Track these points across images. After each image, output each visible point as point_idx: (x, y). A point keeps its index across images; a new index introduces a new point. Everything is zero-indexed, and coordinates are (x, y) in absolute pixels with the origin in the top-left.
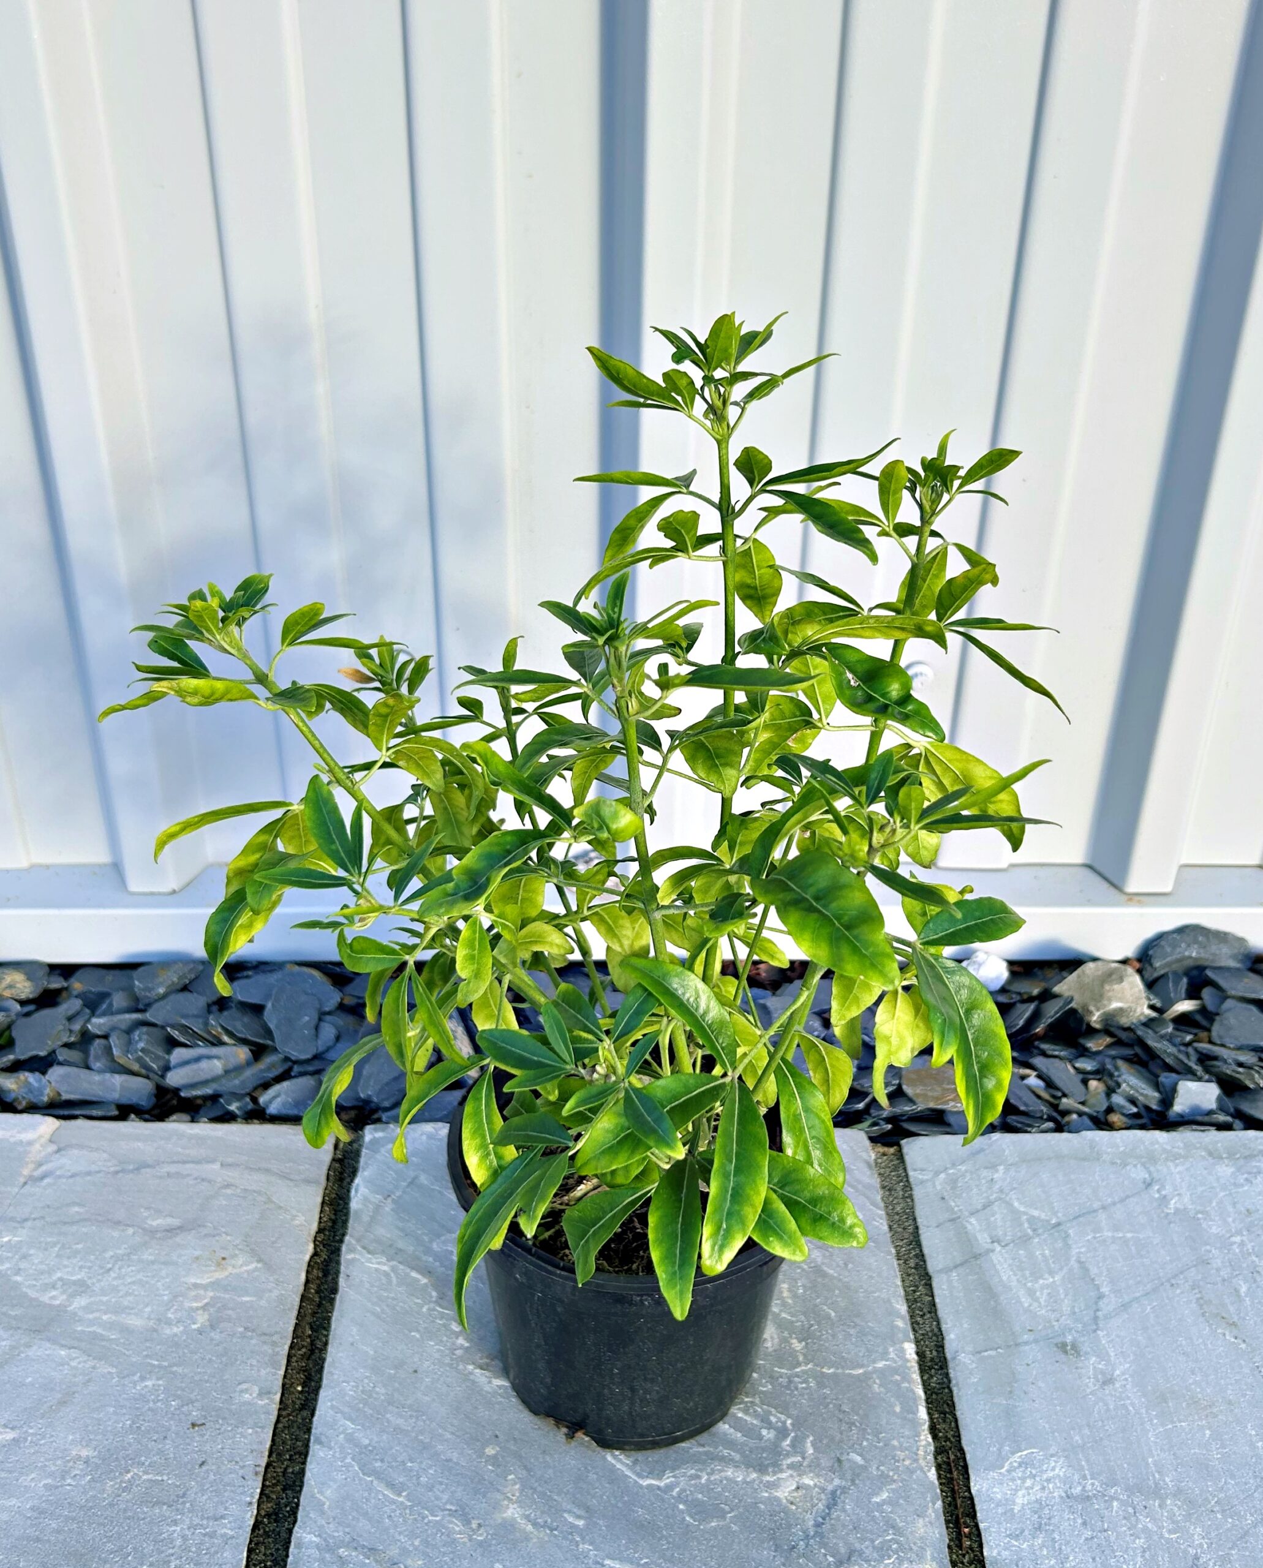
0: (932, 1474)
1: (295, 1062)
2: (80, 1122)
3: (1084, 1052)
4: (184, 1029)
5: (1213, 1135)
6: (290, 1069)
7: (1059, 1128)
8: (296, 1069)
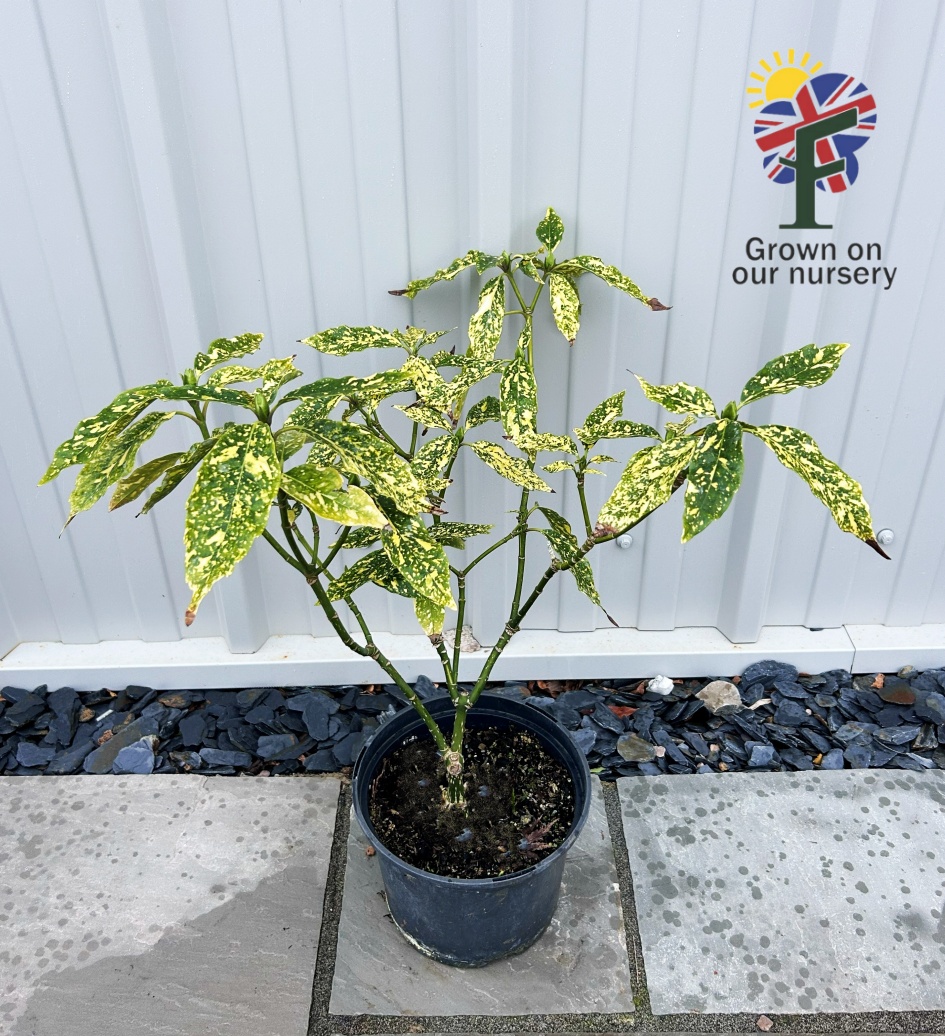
0: (625, 947)
1: (318, 742)
2: (217, 776)
3: (709, 729)
4: (263, 725)
5: (769, 775)
6: (317, 745)
7: (694, 772)
8: (320, 746)
